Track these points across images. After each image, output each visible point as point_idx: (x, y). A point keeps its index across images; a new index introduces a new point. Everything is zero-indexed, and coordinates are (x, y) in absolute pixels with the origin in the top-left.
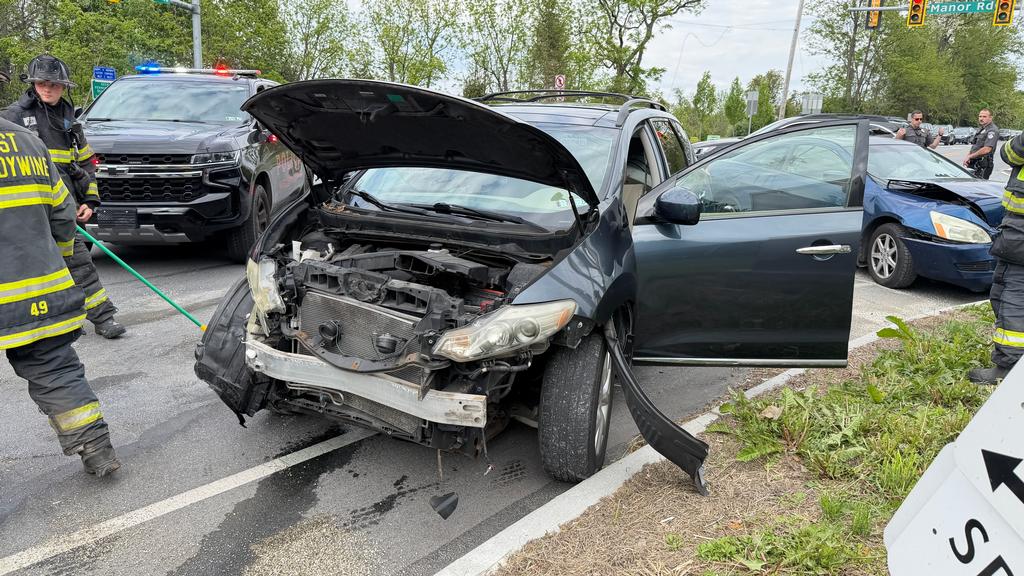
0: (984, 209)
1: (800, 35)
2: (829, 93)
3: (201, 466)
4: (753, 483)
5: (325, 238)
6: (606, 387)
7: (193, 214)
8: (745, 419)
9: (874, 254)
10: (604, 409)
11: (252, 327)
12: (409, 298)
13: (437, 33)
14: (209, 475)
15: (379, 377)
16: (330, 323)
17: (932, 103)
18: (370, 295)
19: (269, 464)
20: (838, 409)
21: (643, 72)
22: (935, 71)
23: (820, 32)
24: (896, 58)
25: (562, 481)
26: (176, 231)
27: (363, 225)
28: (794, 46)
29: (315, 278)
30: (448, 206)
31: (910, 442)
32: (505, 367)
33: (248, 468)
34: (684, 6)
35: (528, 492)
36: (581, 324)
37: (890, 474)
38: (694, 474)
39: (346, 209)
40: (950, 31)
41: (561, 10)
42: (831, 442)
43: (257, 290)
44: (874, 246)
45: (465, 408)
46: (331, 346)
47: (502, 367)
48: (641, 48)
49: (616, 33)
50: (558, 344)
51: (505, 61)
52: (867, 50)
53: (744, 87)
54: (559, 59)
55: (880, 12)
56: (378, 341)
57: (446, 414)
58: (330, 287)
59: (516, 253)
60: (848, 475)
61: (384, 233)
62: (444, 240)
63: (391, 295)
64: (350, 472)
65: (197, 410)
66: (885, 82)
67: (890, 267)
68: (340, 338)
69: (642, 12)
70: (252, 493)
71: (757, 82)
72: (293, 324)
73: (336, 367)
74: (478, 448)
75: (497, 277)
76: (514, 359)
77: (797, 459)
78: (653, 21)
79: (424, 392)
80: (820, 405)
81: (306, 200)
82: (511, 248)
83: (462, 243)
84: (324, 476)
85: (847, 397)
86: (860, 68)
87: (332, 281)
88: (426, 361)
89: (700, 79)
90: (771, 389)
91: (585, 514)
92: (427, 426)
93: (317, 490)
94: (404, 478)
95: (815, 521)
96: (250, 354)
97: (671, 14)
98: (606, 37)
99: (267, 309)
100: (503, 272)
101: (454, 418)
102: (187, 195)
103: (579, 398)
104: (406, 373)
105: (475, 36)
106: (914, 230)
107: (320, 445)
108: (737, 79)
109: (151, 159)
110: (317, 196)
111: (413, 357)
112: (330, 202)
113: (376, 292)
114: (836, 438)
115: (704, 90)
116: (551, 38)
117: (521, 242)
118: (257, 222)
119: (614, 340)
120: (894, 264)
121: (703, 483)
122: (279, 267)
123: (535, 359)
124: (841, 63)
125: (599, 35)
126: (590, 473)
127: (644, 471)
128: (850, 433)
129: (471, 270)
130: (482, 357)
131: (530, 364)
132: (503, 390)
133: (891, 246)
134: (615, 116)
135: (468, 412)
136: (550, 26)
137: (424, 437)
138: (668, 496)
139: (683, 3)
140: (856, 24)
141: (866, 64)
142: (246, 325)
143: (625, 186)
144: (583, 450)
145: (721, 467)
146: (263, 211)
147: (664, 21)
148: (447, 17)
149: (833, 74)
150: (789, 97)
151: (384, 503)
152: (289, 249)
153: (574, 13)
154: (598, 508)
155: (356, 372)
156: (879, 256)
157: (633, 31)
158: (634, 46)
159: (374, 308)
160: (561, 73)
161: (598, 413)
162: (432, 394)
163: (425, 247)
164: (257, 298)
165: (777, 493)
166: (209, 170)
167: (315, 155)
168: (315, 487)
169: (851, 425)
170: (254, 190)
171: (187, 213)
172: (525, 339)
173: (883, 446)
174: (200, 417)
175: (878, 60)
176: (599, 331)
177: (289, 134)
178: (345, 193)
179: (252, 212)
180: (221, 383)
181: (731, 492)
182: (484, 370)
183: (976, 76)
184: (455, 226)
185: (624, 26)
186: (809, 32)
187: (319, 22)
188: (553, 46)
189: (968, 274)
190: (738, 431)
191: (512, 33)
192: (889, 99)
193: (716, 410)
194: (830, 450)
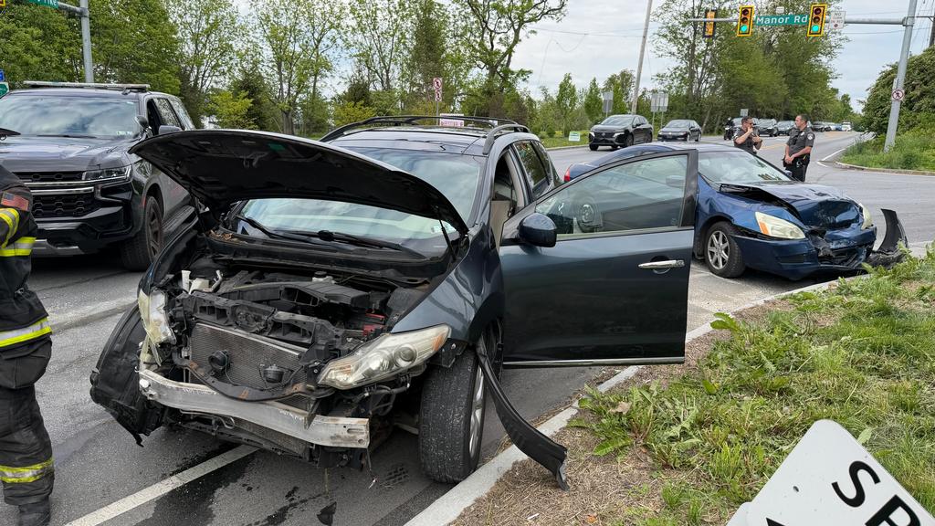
0: (799, 209)
1: (648, 39)
2: (674, 91)
3: (99, 487)
4: (607, 475)
5: (214, 265)
6: (479, 394)
7: (86, 228)
8: (599, 413)
9: (710, 249)
10: (478, 413)
11: (144, 357)
12: (293, 327)
13: (322, 34)
14: (108, 497)
15: (269, 405)
16: (219, 354)
17: (760, 99)
18: (256, 326)
19: (166, 482)
20: (678, 402)
21: (512, 73)
22: (762, 72)
23: (665, 36)
24: (728, 60)
25: (441, 483)
26: (69, 244)
27: (250, 252)
28: (643, 51)
29: (203, 309)
30: (331, 233)
31: (737, 433)
32: (386, 390)
33: (146, 487)
34: (547, 13)
35: (412, 496)
36: (454, 345)
37: (720, 463)
38: (556, 472)
39: (233, 237)
40: (774, 36)
41: (438, 16)
42: (672, 434)
43: (148, 321)
44: (710, 243)
45: (349, 430)
46: (219, 375)
47: (383, 391)
48: (510, 51)
49: (487, 36)
50: (434, 364)
51: (387, 60)
52: (705, 53)
53: (601, 85)
54: (436, 61)
55: (715, 23)
56: (266, 373)
57: (332, 438)
58: (218, 319)
59: (394, 279)
60: (687, 466)
61: (270, 260)
62: (328, 267)
63: (277, 326)
64: (244, 485)
65: (94, 428)
66: (721, 81)
67: (723, 259)
68: (229, 367)
69: (510, 18)
70: (150, 513)
71: (612, 80)
72: (184, 354)
73: (226, 396)
74: (363, 462)
75: (378, 303)
76: (393, 382)
77: (643, 450)
78: (520, 27)
79: (310, 419)
80: (663, 399)
81: (194, 227)
82: (390, 273)
83: (345, 269)
84: (219, 491)
85: (686, 389)
86: (700, 69)
87: (221, 313)
88: (311, 390)
89: (561, 80)
90: (622, 382)
91: (462, 516)
92: (314, 447)
93: (214, 506)
94: (295, 489)
95: (658, 511)
96: (143, 383)
97: (536, 21)
98: (478, 40)
99: (158, 341)
100: (384, 296)
101: (339, 440)
102: (79, 210)
103: (454, 410)
104: (293, 401)
105: (359, 37)
106: (743, 228)
107: (215, 460)
108: (595, 80)
109: (41, 177)
110: (206, 223)
111: (300, 387)
112: (218, 229)
113: (263, 323)
114: (676, 431)
115: (566, 89)
116: (429, 40)
117: (400, 268)
118: (149, 232)
119: (485, 356)
120: (726, 257)
121: (564, 478)
122: (169, 298)
123: (414, 381)
124: (683, 65)
125: (472, 38)
126: (465, 475)
127: (513, 469)
128: (687, 426)
129: (353, 299)
130: (364, 383)
131: (408, 385)
132: (385, 408)
133: (724, 242)
134: (483, 141)
135: (352, 435)
136: (427, 31)
137: (312, 457)
138: (534, 493)
139: (546, 11)
140: (695, 30)
141: (705, 66)
142: (139, 355)
143: (494, 202)
144: (458, 457)
145: (580, 461)
146: (156, 220)
147: (530, 26)
148: (332, 19)
149: (677, 74)
150: (640, 94)
151: (276, 515)
152: (179, 277)
153: (449, 18)
154: (473, 509)
155: (245, 400)
156: (714, 250)
157: (502, 36)
158: (504, 49)
159: (261, 340)
160: (439, 75)
161: (472, 419)
162: (319, 419)
163: (309, 274)
164: (149, 330)
165: (626, 486)
166: (100, 186)
167: (202, 188)
168: (211, 503)
169: (688, 418)
170: (146, 201)
171: (80, 227)
172: (403, 364)
173: (715, 437)
174: (98, 436)
175: (713, 61)
176: (471, 348)
177: (175, 170)
178: (232, 218)
179: (144, 223)
180: (117, 407)
181: (588, 484)
182: (367, 394)
183: (795, 76)
184: (338, 254)
185: (494, 31)
186: (656, 36)
187: (207, 23)
188: (430, 49)
189: (787, 265)
190: (594, 426)
191: (393, 36)
192: (724, 96)
193: (576, 404)
194: (671, 441)
